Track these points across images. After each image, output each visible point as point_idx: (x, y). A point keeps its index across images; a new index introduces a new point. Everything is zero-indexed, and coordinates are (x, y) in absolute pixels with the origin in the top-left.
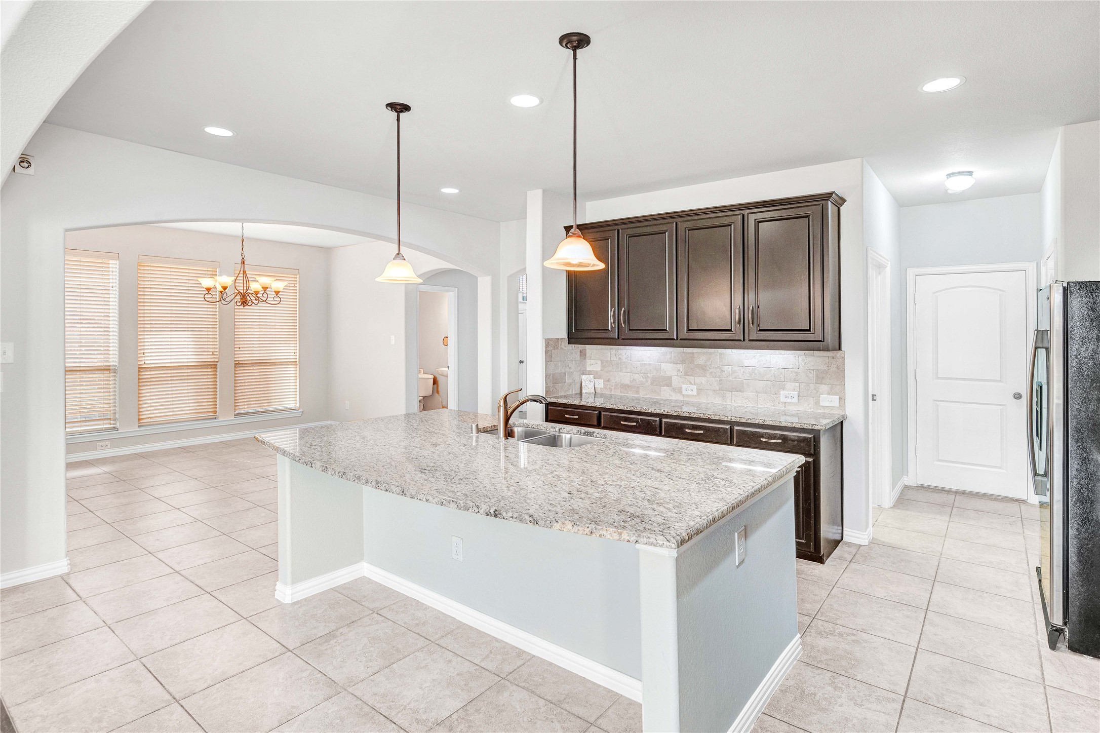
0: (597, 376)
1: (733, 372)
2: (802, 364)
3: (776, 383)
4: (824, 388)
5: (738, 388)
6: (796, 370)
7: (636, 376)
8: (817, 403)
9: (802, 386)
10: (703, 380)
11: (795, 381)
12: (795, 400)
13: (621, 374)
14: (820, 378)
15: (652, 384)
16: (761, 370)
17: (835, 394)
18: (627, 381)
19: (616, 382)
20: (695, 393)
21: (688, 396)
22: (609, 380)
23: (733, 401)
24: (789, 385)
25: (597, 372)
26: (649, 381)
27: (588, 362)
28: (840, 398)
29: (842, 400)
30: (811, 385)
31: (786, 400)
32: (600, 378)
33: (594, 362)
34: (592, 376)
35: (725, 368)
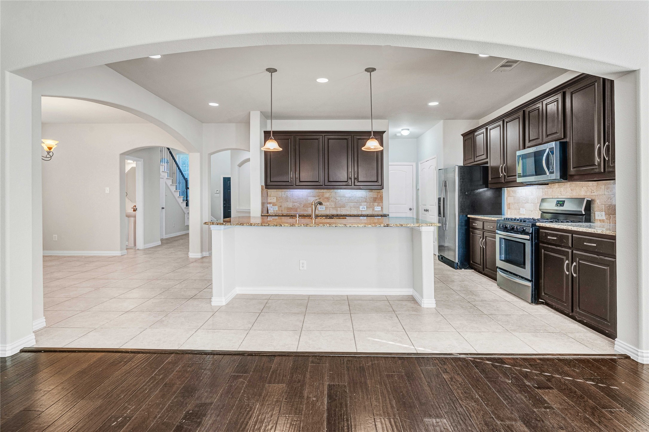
0: (274, 205)
1: (341, 200)
2: (368, 195)
3: (358, 202)
4: (376, 204)
5: (343, 206)
6: (366, 198)
7: (295, 204)
8: (373, 210)
9: (368, 204)
10: (328, 203)
11: (365, 202)
12: (366, 209)
13: (287, 203)
14: (375, 200)
15: (303, 207)
16: (353, 198)
17: (380, 206)
18: (291, 206)
19: (285, 207)
20: (324, 209)
21: (321, 211)
22: (281, 206)
23: (341, 212)
24: (363, 204)
25: (274, 203)
26: (302, 205)
27: (269, 198)
28: (381, 207)
29: (382, 208)
30: (371, 203)
31: (362, 210)
32: (276, 205)
33: (273, 198)
34: (272, 205)
35: (338, 198)
